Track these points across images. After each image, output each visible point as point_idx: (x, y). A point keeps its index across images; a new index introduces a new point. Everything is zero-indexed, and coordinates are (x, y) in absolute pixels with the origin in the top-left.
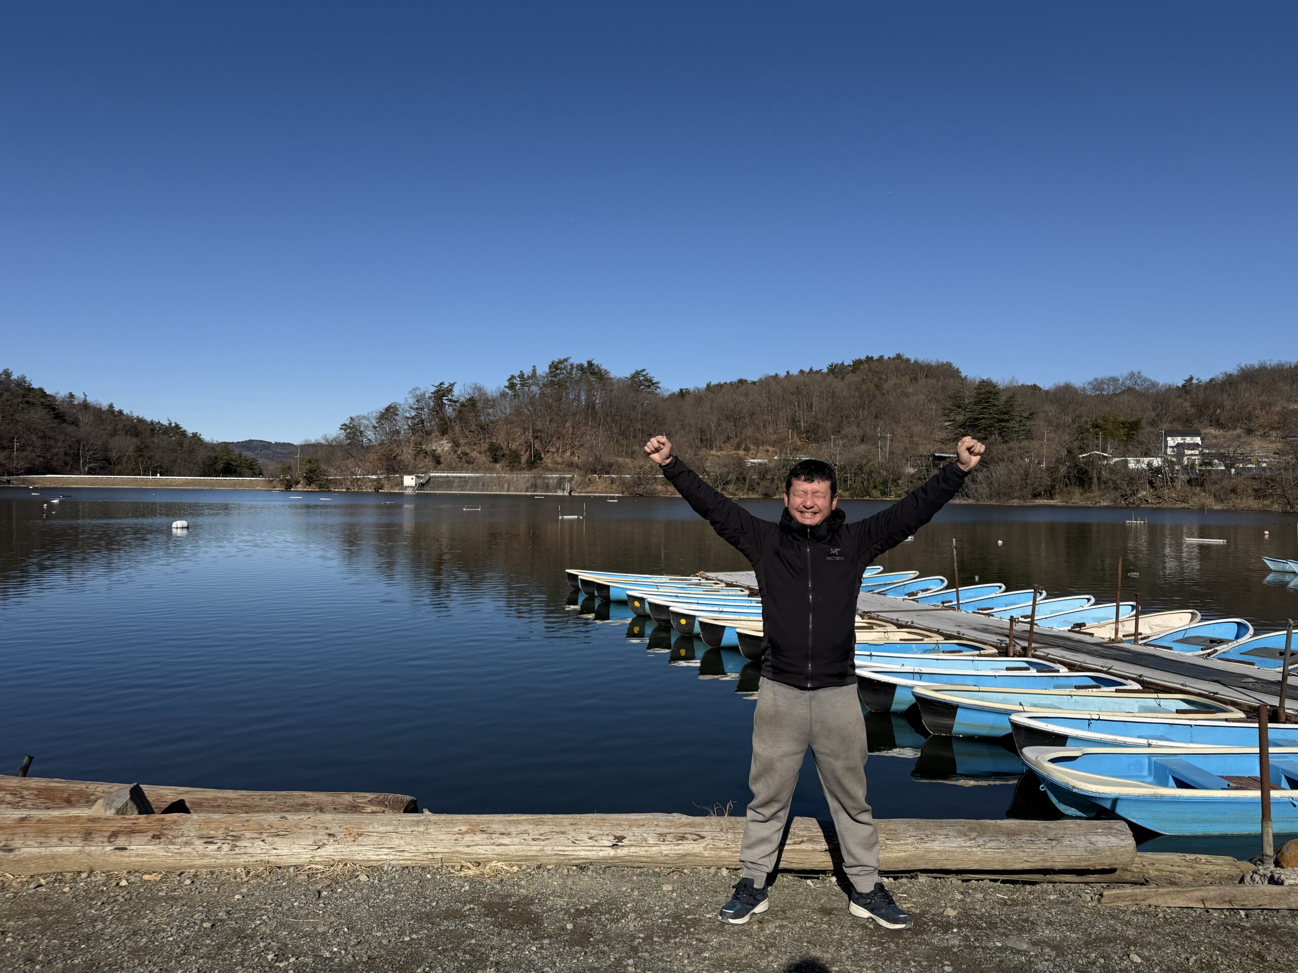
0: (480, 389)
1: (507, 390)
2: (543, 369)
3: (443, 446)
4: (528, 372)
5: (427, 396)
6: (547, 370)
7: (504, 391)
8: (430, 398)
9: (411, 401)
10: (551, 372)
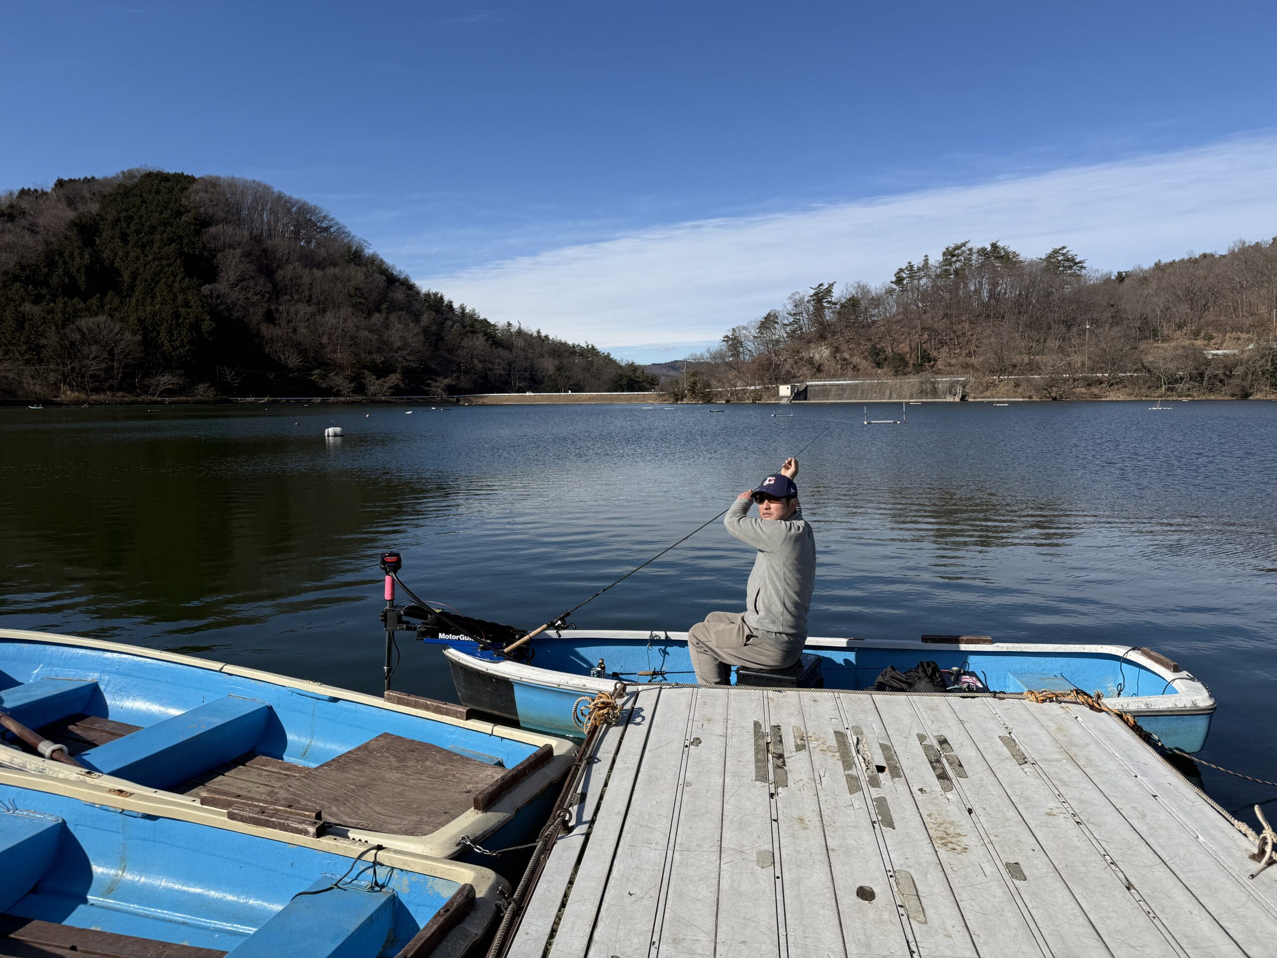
0: (864, 288)
1: (894, 286)
2: (936, 258)
3: (821, 353)
4: (918, 262)
5: (806, 299)
6: (941, 258)
7: (890, 288)
8: (808, 302)
9: (790, 307)
10: (945, 260)
